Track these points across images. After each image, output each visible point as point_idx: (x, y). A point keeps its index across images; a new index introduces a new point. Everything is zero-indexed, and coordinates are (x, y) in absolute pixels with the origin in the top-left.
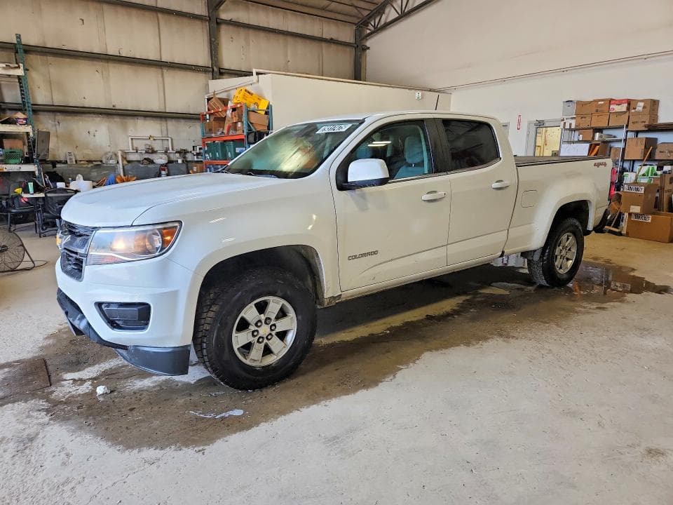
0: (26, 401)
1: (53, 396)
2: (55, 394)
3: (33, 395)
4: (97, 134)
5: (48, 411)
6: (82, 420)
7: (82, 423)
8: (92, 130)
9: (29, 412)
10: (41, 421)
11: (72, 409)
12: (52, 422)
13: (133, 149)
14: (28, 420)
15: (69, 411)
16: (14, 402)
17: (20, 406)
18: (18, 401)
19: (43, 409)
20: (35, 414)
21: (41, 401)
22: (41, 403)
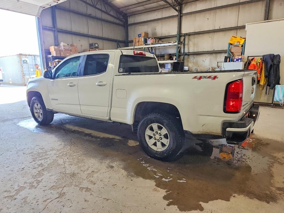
4: (206, 61)
8: (204, 60)
13: (217, 66)
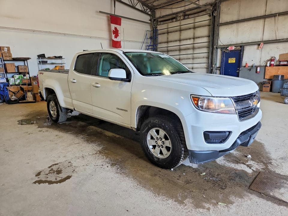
0: (274, 172)
1: (264, 167)
2: (262, 167)
3: (270, 172)
5: (271, 163)
6: (264, 154)
7: (265, 154)
9: (277, 167)
10: (275, 162)
11: (263, 159)
12: (273, 159)
14: (279, 164)
15: (265, 159)
16: (279, 174)
17: (278, 171)
18: (277, 174)
19: (271, 165)
20: (275, 165)
21: (269, 168)
22: (270, 167)
